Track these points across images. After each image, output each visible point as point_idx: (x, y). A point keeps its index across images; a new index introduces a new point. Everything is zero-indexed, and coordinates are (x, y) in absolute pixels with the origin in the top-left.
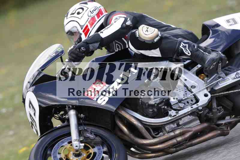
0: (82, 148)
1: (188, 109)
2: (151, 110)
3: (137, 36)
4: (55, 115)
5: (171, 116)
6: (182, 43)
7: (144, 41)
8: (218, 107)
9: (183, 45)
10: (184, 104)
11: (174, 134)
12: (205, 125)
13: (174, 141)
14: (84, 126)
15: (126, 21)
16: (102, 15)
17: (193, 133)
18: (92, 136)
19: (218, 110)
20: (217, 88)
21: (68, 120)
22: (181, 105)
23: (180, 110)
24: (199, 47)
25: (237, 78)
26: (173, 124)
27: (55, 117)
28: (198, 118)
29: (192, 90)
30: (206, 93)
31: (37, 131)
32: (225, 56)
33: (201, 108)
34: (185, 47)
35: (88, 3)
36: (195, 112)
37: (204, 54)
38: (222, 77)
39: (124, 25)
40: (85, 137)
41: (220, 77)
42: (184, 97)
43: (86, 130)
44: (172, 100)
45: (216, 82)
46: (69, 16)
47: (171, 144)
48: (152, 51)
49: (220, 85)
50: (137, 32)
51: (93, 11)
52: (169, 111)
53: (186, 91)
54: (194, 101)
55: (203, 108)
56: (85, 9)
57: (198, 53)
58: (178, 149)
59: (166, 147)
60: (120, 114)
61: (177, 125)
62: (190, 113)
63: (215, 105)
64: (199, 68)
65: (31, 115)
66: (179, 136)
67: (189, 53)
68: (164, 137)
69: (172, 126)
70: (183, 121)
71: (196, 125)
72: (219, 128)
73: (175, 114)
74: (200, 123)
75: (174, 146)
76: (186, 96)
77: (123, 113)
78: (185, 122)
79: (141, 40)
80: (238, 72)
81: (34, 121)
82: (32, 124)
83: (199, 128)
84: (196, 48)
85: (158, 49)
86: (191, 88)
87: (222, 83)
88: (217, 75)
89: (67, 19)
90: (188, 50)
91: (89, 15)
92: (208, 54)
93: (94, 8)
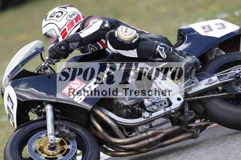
0: (57, 142)
1: (161, 112)
2: (125, 111)
3: (116, 36)
4: (32, 109)
5: (144, 117)
6: (158, 45)
7: (123, 42)
8: (190, 110)
9: (159, 48)
10: (157, 107)
11: (146, 135)
12: (177, 127)
13: (146, 141)
14: (60, 121)
15: (104, 23)
16: (80, 20)
17: (165, 134)
18: (67, 131)
19: (189, 113)
20: (189, 93)
21: (45, 114)
22: (155, 107)
23: (153, 112)
24: (174, 50)
25: (209, 84)
26: (146, 125)
27: (32, 111)
28: (170, 120)
30: (179, 97)
31: (13, 124)
32: (199, 60)
33: (174, 111)
34: (161, 50)
35: (67, 8)
36: (168, 114)
37: (179, 57)
38: (196, 83)
39: (103, 26)
40: (60, 132)
41: (193, 83)
42: (158, 100)
43: (62, 125)
44: (147, 102)
45: (189, 86)
46: (48, 18)
48: (130, 51)
49: (193, 89)
50: (116, 32)
51: (72, 16)
52: (143, 113)
54: (168, 104)
55: (175, 111)
56: (64, 13)
57: (173, 56)
58: (149, 149)
59: (137, 147)
60: (95, 112)
61: (150, 126)
62: (162, 115)
63: (187, 109)
65: (8, 108)
66: (151, 137)
67: (165, 56)
68: (137, 137)
69: (145, 127)
71: (168, 128)
72: (189, 130)
73: (149, 116)
74: (171, 126)
75: (145, 146)
76: (160, 99)
77: (98, 112)
78: (157, 123)
79: (119, 40)
80: (211, 78)
81: (12, 114)
82: (9, 117)
83: (170, 130)
84: (172, 51)
85: (135, 50)
88: (190, 80)
89: (46, 21)
90: (164, 53)
91: (68, 19)
92: (183, 58)
93: (73, 13)
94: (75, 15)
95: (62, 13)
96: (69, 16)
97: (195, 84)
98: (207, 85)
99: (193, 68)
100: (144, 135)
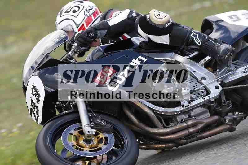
0: (93, 134)
1: (200, 100)
3: (148, 20)
5: (183, 106)
6: (193, 32)
8: (227, 101)
9: (194, 34)
11: (186, 125)
12: (216, 117)
13: (186, 132)
14: (94, 113)
15: (131, 13)
16: (98, 15)
17: (205, 125)
20: (227, 82)
22: (193, 96)
23: (192, 101)
26: (185, 115)
28: (208, 110)
29: (202, 82)
30: (217, 85)
33: (213, 100)
34: (196, 36)
35: (83, 2)
37: (215, 44)
39: (130, 15)
41: (229, 71)
42: (194, 88)
45: (225, 75)
46: (63, 13)
47: (183, 135)
49: (230, 78)
51: (90, 10)
52: (181, 102)
53: (196, 82)
54: (205, 93)
55: (215, 100)
56: (81, 7)
57: (208, 43)
58: (189, 140)
61: (188, 116)
62: (201, 104)
64: (207, 61)
66: (191, 127)
67: (199, 43)
69: (184, 117)
70: (195, 113)
71: (207, 118)
73: (188, 104)
74: (210, 116)
75: (185, 137)
76: (197, 87)
80: (247, 66)
84: (206, 38)
85: (168, 35)
86: (201, 80)
87: (231, 77)
88: (227, 68)
89: (61, 17)
90: (198, 39)
91: (86, 14)
92: (220, 45)
93: (91, 7)
94: (93, 9)
95: (79, 7)
96: (87, 10)
97: (232, 72)
98: (244, 73)
99: (230, 55)
100: (185, 124)
